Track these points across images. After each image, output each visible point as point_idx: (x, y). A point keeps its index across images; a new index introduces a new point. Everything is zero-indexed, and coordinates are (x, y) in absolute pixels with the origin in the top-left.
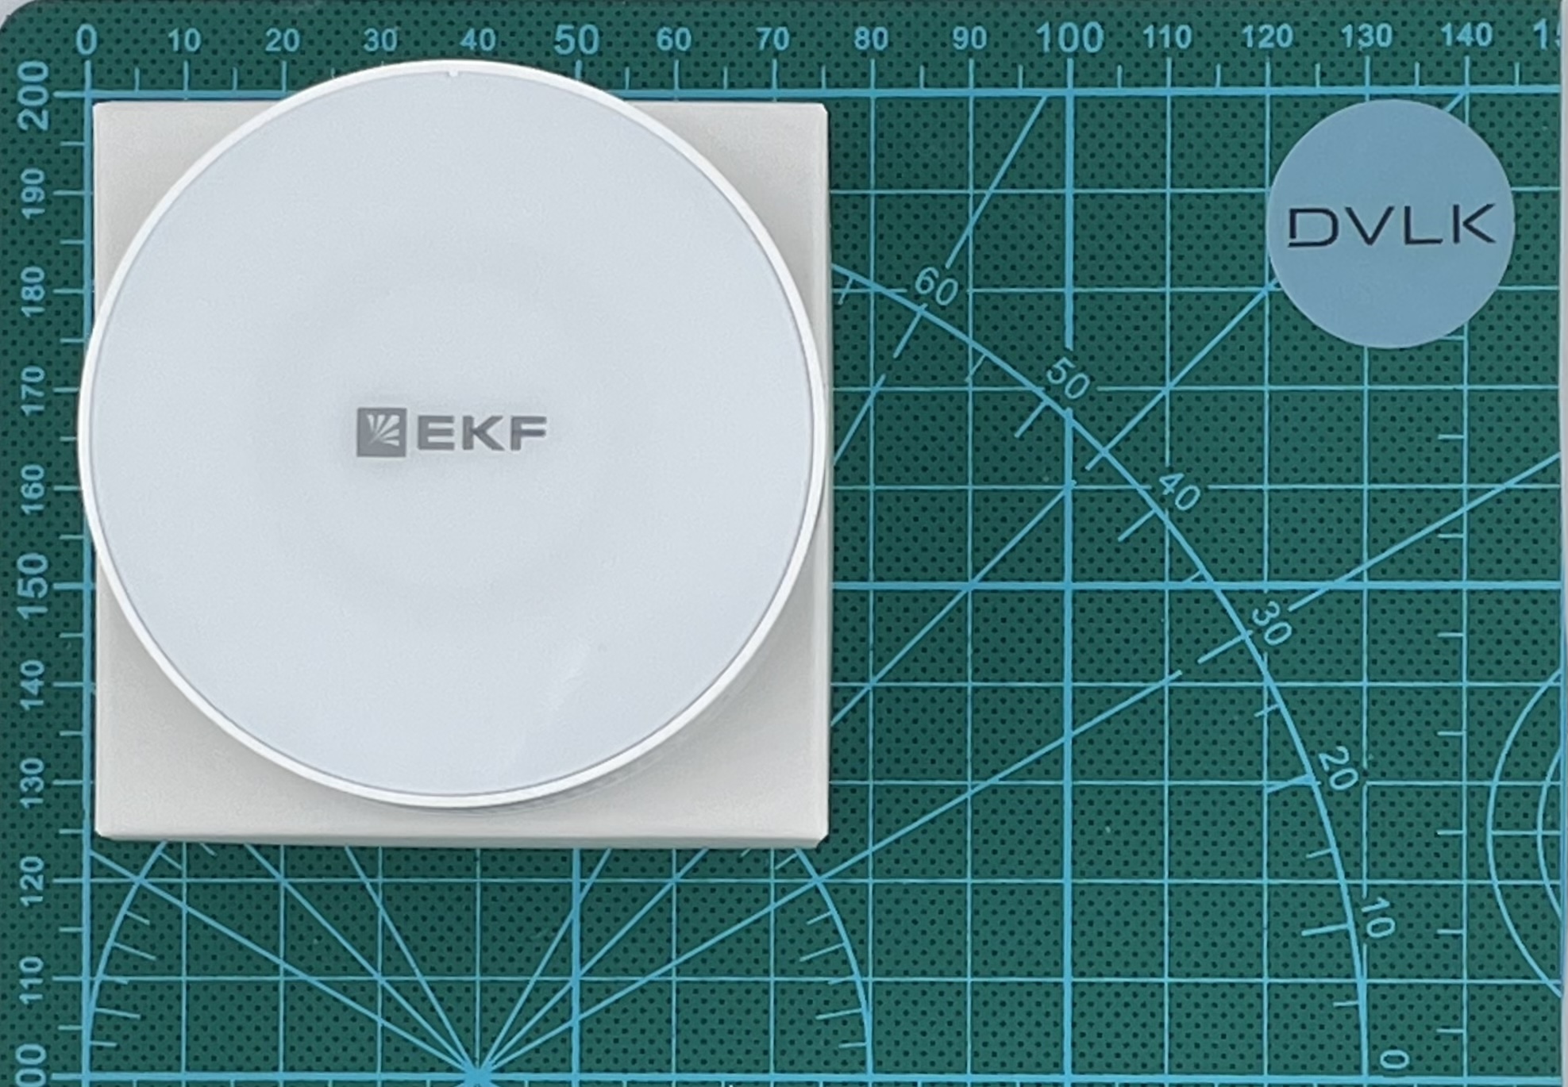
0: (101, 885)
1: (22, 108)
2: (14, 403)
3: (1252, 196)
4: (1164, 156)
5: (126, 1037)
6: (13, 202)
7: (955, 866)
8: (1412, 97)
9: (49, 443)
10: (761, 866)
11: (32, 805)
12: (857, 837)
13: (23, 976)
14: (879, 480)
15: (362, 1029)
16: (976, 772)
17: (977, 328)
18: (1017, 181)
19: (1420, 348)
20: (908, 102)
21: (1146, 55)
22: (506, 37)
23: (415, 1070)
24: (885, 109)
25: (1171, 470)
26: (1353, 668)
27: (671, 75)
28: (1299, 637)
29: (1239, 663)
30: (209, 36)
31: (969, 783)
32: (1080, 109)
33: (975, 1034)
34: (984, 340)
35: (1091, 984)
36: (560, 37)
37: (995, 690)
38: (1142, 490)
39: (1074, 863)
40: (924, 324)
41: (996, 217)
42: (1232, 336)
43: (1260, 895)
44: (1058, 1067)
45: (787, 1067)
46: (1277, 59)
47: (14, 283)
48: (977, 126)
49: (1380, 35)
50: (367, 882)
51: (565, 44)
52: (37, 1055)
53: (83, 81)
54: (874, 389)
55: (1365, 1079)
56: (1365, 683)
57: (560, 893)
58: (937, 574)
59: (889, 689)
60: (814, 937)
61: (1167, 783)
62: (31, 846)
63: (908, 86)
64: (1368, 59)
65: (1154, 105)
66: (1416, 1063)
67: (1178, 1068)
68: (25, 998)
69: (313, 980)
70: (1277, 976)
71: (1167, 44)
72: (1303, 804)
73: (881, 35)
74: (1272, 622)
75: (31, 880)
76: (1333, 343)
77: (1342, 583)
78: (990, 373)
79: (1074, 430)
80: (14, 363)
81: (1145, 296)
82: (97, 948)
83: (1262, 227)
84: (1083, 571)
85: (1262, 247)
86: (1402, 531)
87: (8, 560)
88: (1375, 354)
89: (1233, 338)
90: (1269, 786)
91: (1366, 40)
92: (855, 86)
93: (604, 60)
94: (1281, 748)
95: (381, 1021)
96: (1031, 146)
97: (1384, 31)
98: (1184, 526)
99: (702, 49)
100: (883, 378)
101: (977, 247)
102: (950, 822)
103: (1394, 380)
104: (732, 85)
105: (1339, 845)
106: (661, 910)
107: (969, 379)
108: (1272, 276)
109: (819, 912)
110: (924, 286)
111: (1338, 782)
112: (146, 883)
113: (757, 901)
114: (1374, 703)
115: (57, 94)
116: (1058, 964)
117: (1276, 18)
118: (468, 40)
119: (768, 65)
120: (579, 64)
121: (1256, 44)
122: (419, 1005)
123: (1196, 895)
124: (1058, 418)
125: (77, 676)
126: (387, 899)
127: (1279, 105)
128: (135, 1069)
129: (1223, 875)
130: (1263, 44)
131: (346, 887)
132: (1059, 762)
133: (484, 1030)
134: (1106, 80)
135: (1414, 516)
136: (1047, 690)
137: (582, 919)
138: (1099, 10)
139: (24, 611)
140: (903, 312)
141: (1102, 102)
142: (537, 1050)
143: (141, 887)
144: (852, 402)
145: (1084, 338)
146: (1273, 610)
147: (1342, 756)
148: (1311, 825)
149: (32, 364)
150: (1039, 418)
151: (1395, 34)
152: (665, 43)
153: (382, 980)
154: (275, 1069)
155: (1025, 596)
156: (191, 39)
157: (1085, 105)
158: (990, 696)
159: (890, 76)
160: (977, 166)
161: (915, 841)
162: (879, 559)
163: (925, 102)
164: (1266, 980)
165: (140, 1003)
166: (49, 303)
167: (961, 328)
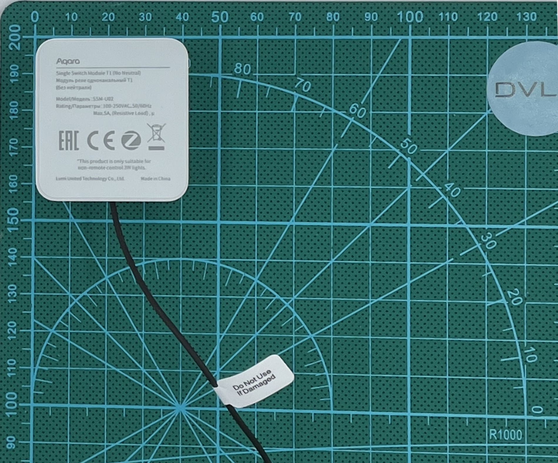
0: (38, 333)
1: (11, 42)
2: (6, 152)
3: (481, 77)
4: (447, 62)
5: (47, 390)
6: (7, 77)
7: (364, 332)
8: (544, 40)
9: (19, 167)
10: (289, 330)
11: (12, 302)
12: (327, 319)
13: (8, 366)
14: (335, 184)
15: (136, 389)
16: (373, 296)
17: (373, 127)
18: (389, 71)
19: (547, 136)
20: (347, 41)
21: (440, 23)
22: (193, 16)
23: (156, 405)
24: (338, 44)
25: (449, 182)
26: (521, 258)
27: (256, 30)
28: (500, 246)
29: (476, 255)
30: (81, 15)
31: (370, 300)
32: (414, 44)
33: (373, 396)
34: (377, 131)
35: (418, 378)
36: (213, 16)
37: (380, 265)
38: (437, 189)
39: (411, 331)
40: (353, 125)
41: (381, 84)
42: (473, 131)
43: (484, 345)
44: (405, 410)
45: (300, 407)
46: (491, 25)
47: (7, 107)
48: (374, 50)
49: (531, 16)
50: (138, 333)
51: (215, 18)
52: (14, 396)
53: (33, 32)
54: (333, 149)
55: (526, 417)
56: (525, 265)
57: (212, 339)
58: (358, 220)
59: (339, 263)
60: (310, 357)
61: (447, 301)
62: (12, 317)
63: (347, 35)
64: (527, 26)
65: (443, 43)
66: (546, 411)
67: (452, 411)
68: (9, 375)
69: (118, 370)
70: (491, 376)
71: (448, 20)
72: (501, 310)
73: (337, 16)
74: (489, 240)
75: (12, 330)
76: (513, 134)
77: (516, 226)
78: (379, 144)
79: (411, 166)
80: (7, 137)
81: (439, 115)
82: (36, 356)
83: (485, 89)
84: (415, 219)
85: (485, 97)
86: (540, 206)
87: (4, 210)
88: (530, 138)
89: (474, 132)
90: (488, 303)
91: (526, 18)
92: (327, 35)
93: (230, 25)
94: (492, 289)
95: (143, 386)
96: (395, 58)
97: (533, 15)
98: (455, 203)
99: (267, 21)
100: (337, 145)
101: (374, 96)
102: (363, 314)
103: (537, 148)
104: (279, 34)
105: (515, 326)
106: (251, 346)
107: (370, 146)
108: (489, 109)
109: (312, 348)
110: (353, 110)
111: (515, 302)
112: (55, 332)
113: (288, 343)
114: (529, 272)
115: (24, 37)
116: (405, 370)
117: (491, 10)
118: (179, 17)
119: (293, 26)
120: (220, 26)
121: (483, 19)
122: (158, 380)
123: (459, 345)
124: (405, 161)
125: (29, 254)
126: (146, 340)
127: (492, 43)
128: (50, 402)
129: (470, 337)
130: (486, 19)
131: (130, 335)
132: (405, 292)
133: (183, 390)
134: (424, 33)
135: (545, 200)
136: (401, 265)
137: (220, 349)
138: (421, 6)
139: (10, 229)
140: (344, 120)
141: (423, 41)
142: (203, 398)
143: (53, 334)
144: (325, 154)
145: (415, 130)
146: (489, 236)
147: (516, 292)
148: (504, 318)
149: (13, 137)
150: (397, 161)
151: (538, 16)
152: (254, 18)
153: (144, 371)
154: (104, 404)
155: (392, 229)
156: (74, 16)
157: (416, 43)
158: (379, 267)
159: (340, 31)
160: (374, 65)
161: (349, 322)
162: (335, 214)
163: (354, 41)
164: (486, 378)
165: (52, 377)
166: (20, 115)
167: (367, 127)
